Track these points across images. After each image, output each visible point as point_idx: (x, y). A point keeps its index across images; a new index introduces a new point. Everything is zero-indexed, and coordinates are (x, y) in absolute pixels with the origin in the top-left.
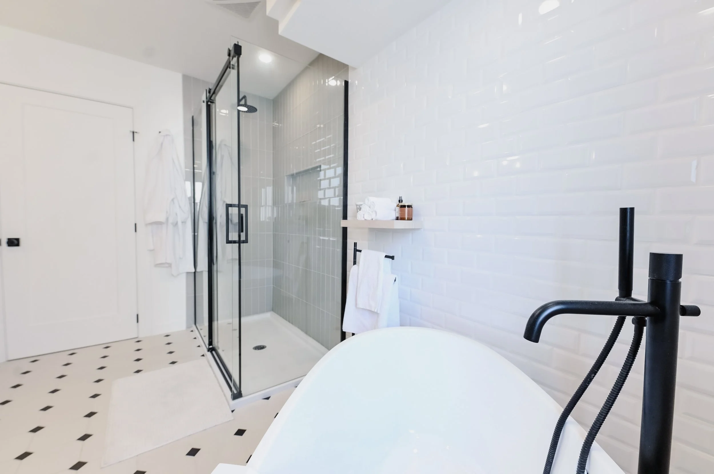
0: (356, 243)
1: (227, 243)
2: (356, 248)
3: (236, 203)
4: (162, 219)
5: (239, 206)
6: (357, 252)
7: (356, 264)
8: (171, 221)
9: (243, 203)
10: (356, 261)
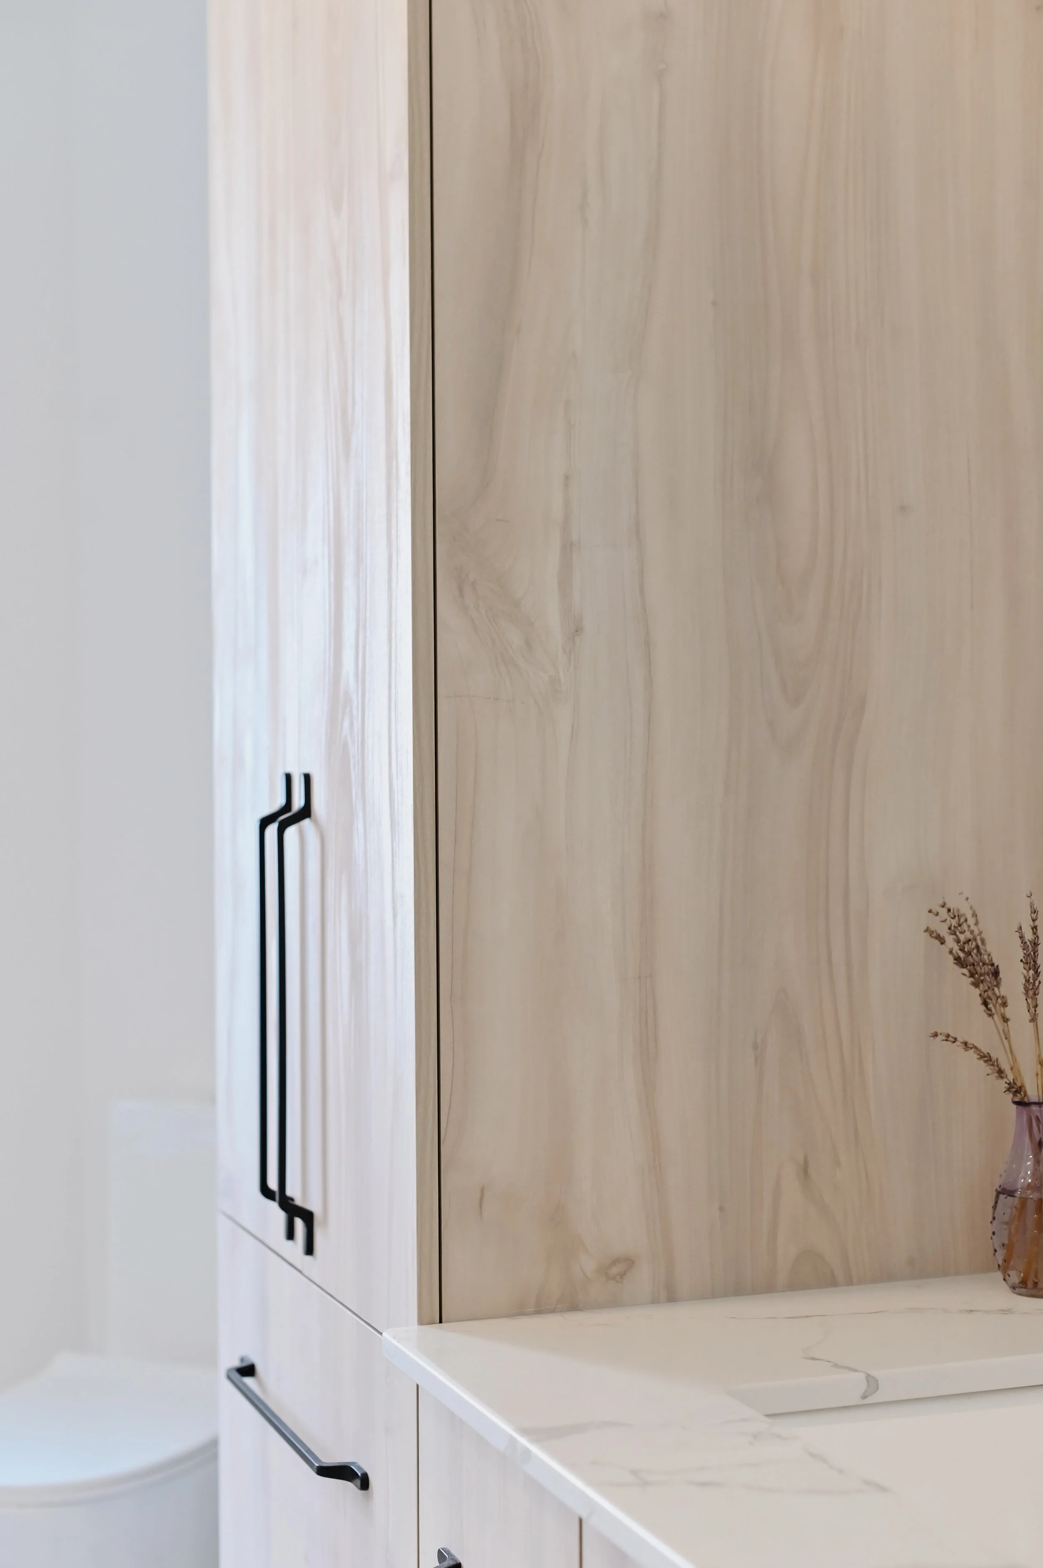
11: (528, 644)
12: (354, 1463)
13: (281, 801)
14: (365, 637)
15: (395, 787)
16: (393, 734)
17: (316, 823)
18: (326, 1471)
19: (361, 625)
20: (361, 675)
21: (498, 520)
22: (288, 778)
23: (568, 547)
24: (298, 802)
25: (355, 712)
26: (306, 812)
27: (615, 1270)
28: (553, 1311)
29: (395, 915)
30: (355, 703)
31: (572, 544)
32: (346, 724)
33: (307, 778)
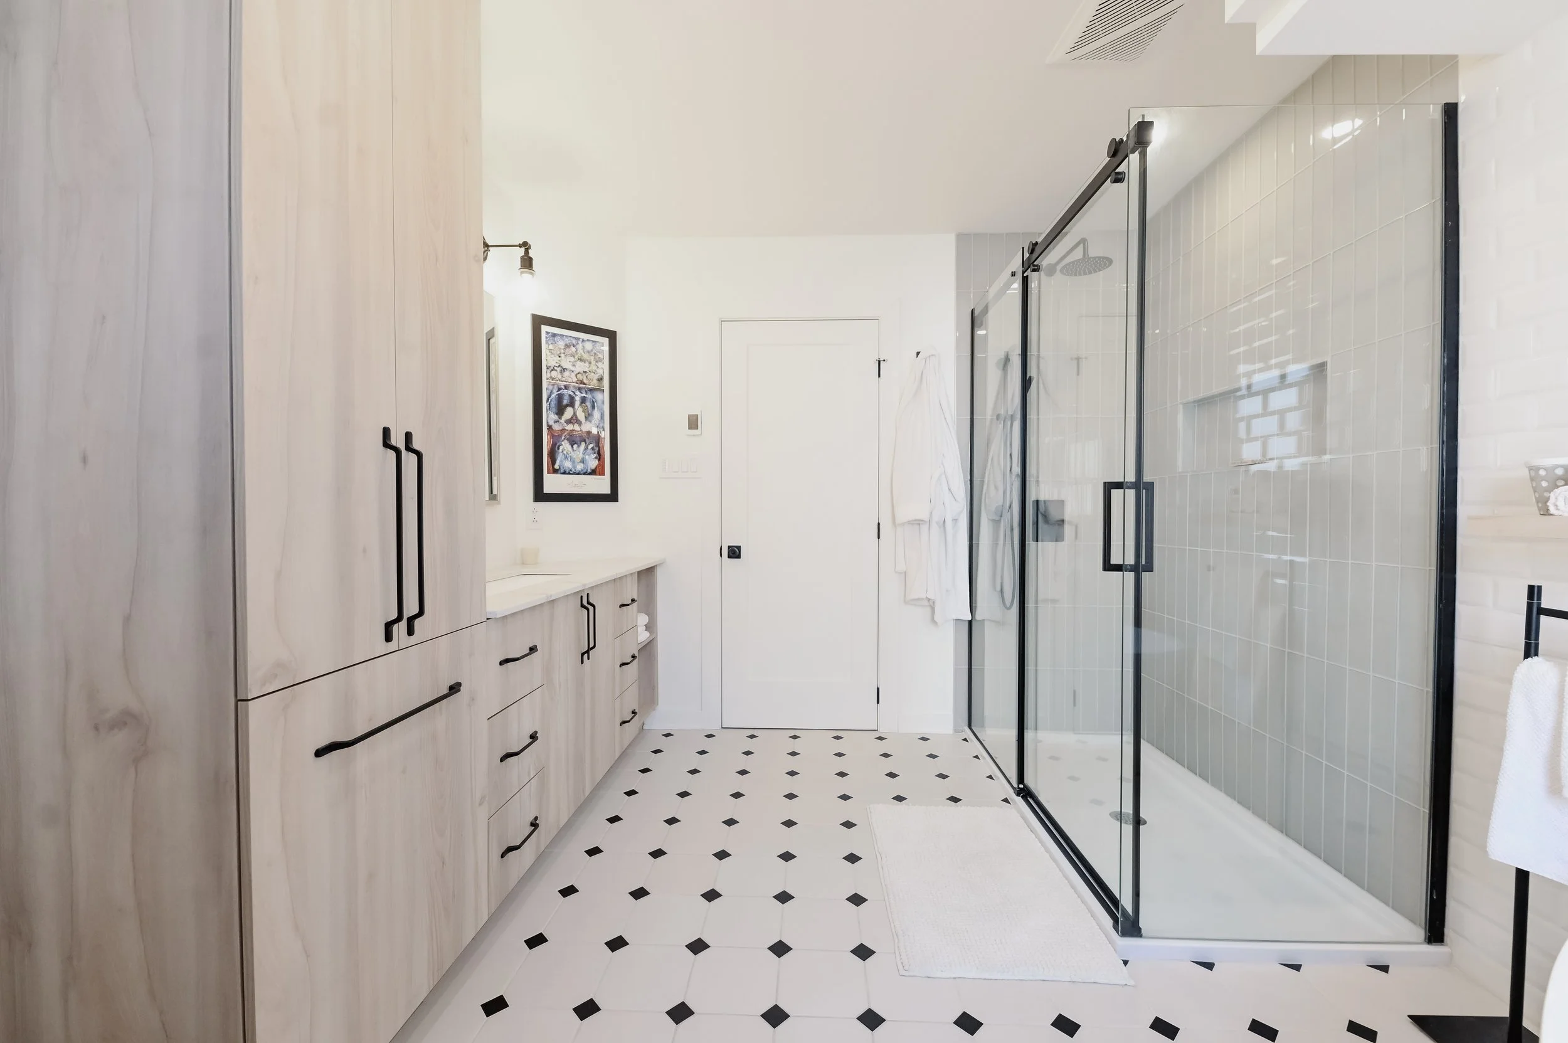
0: (1540, 588)
1: (1105, 570)
2: (1539, 604)
3: (1131, 477)
4: (924, 516)
5: (1137, 485)
6: (1543, 618)
7: (1536, 654)
8: (936, 518)
9: (1147, 478)
10: (1537, 645)
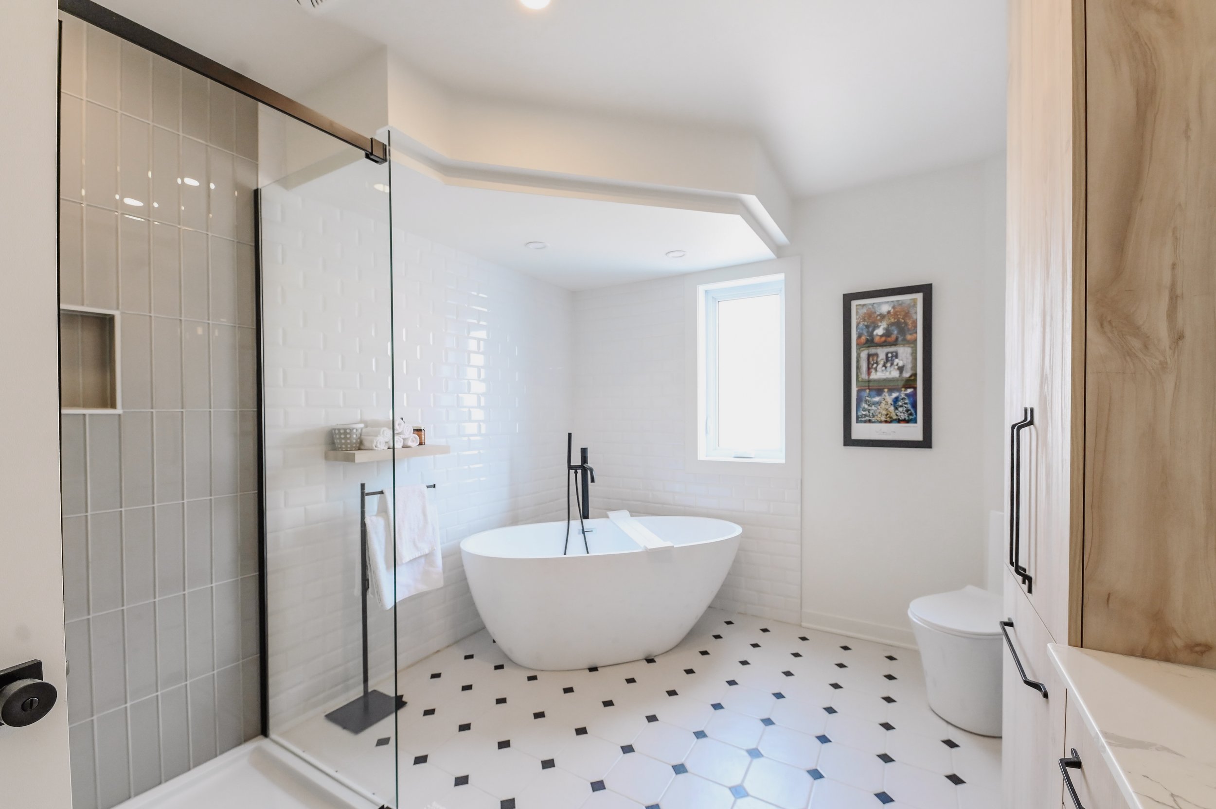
11: (1146, 347)
12: (1042, 685)
13: (1023, 418)
14: (1053, 351)
15: (1064, 413)
16: (1063, 391)
17: (1035, 427)
18: (1028, 683)
19: (1052, 346)
20: (1052, 367)
21: (1126, 290)
22: (1026, 410)
23: (1174, 298)
24: (1029, 419)
25: (1049, 382)
26: (1031, 423)
27: (1197, 649)
28: (1153, 658)
29: (1063, 467)
30: (1049, 379)
31: (1177, 296)
32: (1046, 387)
33: (1032, 411)
